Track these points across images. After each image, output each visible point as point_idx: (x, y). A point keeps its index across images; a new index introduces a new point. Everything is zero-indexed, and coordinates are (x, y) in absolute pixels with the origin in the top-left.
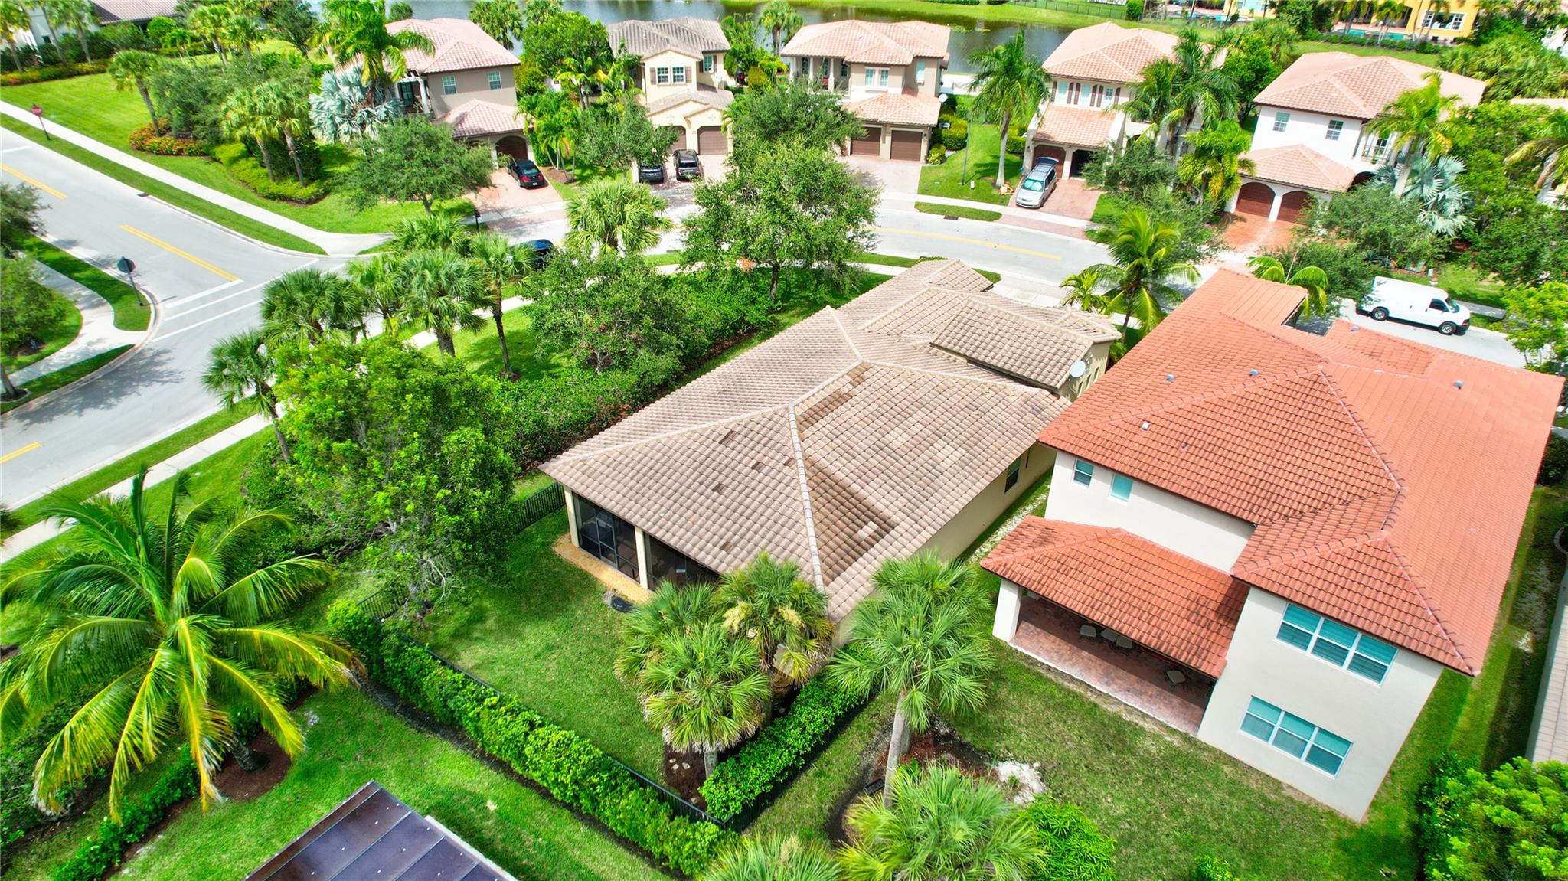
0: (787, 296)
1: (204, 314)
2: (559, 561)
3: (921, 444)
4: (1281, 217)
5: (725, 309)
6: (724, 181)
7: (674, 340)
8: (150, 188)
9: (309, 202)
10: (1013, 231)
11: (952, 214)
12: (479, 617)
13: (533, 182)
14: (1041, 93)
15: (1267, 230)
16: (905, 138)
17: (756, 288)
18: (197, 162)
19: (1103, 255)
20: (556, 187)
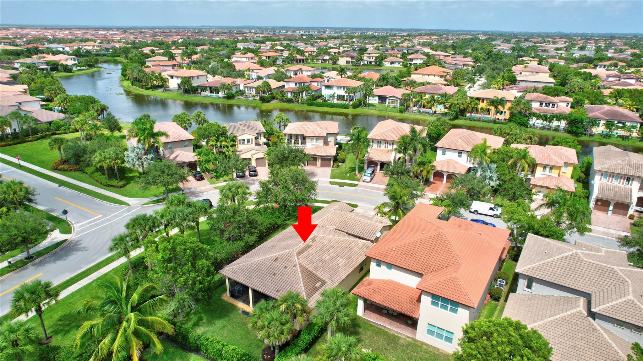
0: (289, 215)
1: (91, 227)
2: (224, 301)
3: (333, 259)
4: (447, 182)
5: (270, 220)
6: (268, 179)
7: (256, 231)
8: (62, 183)
9: (121, 187)
10: (362, 190)
11: (342, 185)
12: (200, 319)
13: (200, 178)
14: (368, 145)
15: (443, 187)
16: (325, 160)
17: (280, 213)
18: (77, 173)
19: (387, 200)
20: (208, 180)
